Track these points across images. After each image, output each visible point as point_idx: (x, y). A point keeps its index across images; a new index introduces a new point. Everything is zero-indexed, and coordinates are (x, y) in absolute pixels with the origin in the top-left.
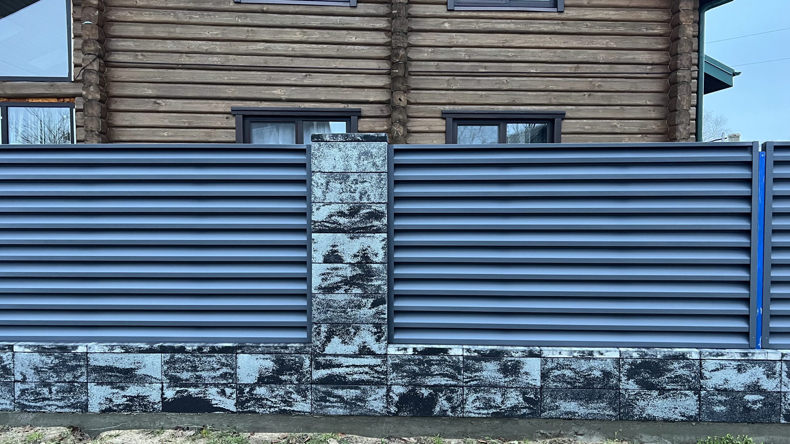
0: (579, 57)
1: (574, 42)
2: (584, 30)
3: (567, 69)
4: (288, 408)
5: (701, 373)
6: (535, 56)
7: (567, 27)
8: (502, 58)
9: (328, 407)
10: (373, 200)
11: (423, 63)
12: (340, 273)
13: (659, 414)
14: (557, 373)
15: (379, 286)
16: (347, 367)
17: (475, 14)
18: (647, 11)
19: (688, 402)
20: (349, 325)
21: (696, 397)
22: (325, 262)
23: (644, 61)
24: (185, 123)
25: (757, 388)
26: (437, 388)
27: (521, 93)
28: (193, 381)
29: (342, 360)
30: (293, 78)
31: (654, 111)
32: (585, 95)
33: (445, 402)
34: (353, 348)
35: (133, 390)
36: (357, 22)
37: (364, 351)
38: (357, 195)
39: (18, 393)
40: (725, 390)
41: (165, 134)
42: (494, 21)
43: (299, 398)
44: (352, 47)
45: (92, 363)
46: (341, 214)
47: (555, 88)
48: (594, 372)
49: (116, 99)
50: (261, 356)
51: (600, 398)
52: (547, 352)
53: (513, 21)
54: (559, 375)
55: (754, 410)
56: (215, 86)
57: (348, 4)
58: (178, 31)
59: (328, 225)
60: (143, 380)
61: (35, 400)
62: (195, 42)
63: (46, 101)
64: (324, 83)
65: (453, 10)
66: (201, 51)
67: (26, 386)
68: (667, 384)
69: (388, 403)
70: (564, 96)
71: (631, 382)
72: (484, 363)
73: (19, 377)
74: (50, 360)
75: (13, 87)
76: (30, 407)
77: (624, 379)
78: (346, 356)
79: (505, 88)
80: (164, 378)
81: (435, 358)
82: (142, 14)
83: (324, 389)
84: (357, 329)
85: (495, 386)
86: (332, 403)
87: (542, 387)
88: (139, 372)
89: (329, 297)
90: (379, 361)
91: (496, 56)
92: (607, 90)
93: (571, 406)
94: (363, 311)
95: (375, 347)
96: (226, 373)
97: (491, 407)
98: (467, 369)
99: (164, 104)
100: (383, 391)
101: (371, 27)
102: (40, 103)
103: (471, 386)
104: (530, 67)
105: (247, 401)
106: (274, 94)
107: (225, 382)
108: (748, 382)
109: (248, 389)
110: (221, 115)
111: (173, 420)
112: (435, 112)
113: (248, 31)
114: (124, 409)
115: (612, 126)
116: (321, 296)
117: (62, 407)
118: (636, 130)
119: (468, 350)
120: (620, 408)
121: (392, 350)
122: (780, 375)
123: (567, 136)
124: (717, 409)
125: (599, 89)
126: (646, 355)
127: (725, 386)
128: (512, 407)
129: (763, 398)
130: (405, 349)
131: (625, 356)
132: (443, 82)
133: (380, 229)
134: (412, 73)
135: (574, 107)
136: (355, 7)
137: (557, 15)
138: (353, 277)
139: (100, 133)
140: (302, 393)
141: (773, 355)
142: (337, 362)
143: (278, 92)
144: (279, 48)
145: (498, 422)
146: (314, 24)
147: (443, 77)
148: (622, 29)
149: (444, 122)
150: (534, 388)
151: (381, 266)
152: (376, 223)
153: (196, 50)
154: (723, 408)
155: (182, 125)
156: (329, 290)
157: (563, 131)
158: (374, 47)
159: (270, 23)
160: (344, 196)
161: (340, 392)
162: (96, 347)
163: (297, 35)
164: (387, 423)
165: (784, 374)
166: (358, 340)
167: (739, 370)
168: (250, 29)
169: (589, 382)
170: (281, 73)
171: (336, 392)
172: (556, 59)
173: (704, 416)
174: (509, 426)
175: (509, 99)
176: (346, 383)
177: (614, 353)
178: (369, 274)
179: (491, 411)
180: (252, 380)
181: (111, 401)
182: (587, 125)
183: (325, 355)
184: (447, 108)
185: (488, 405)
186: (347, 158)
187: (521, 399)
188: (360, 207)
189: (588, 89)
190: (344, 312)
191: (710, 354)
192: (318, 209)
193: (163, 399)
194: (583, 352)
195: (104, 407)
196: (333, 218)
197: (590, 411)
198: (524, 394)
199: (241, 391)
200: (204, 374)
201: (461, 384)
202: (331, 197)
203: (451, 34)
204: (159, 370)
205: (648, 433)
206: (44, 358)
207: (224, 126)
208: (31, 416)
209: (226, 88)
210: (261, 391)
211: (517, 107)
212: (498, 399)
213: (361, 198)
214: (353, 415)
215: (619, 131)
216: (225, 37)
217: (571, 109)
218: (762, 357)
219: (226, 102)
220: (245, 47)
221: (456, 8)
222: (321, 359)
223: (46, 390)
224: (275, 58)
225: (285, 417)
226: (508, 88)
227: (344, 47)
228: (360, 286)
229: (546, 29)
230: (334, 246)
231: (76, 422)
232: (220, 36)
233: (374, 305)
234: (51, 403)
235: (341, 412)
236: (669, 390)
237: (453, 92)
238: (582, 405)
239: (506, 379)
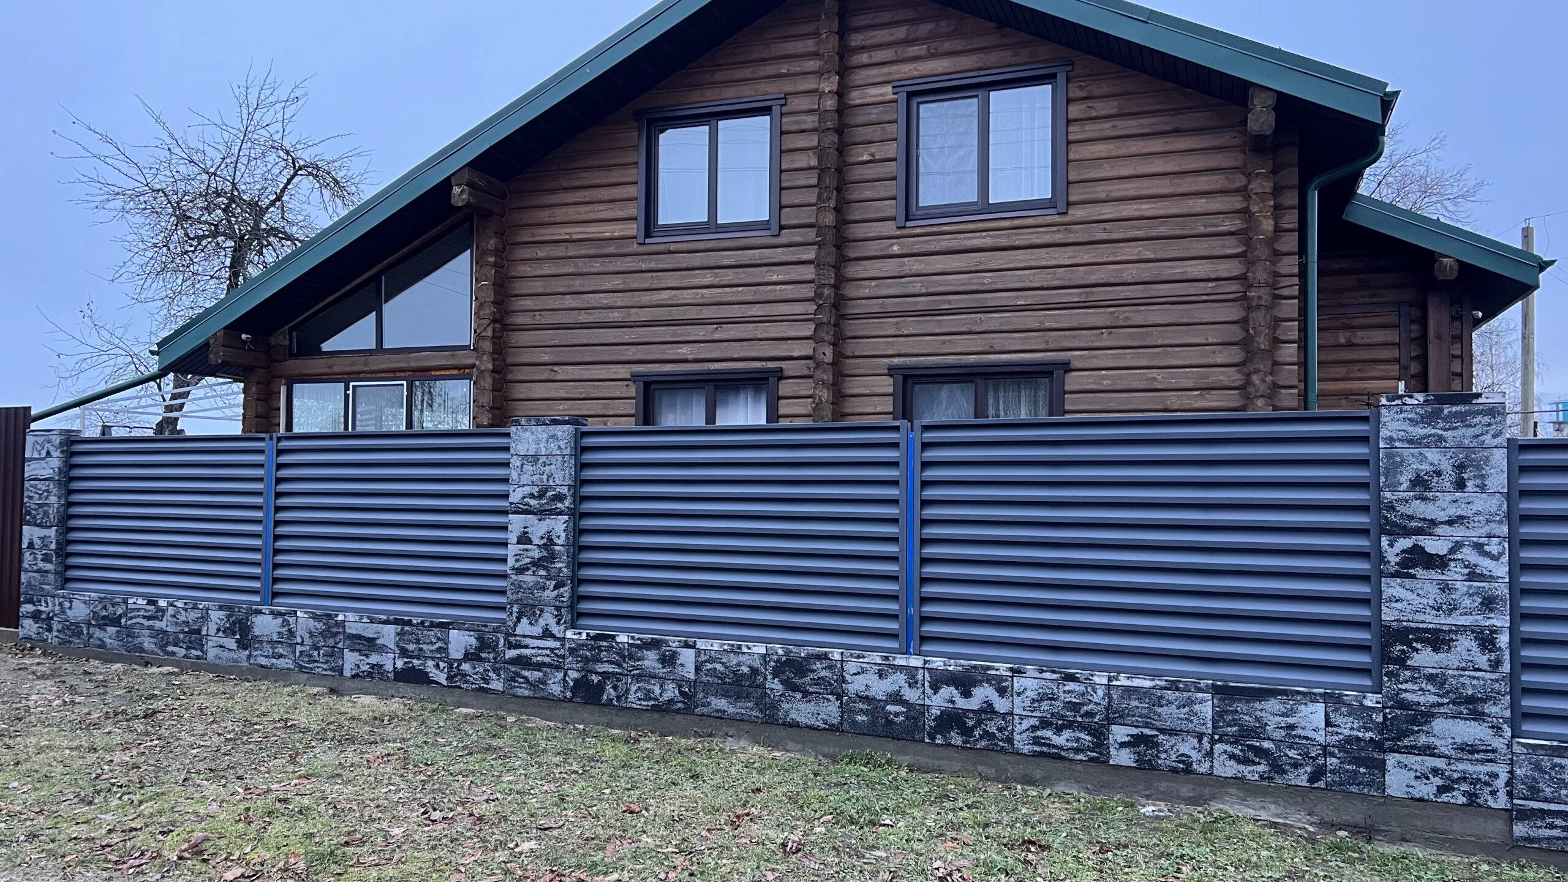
0: (1093, 277)
1: (1085, 255)
2: (1101, 236)
3: (1074, 295)
4: (485, 686)
5: (843, 676)
6: (1024, 282)
7: (1072, 235)
8: (974, 288)
9: (517, 687)
10: (558, 482)
11: (864, 302)
12: (530, 554)
13: (802, 720)
14: (709, 666)
15: (560, 568)
16: (533, 648)
17: (935, 229)
18: (1206, 198)
19: (830, 709)
20: (535, 607)
21: (838, 703)
22: (518, 543)
23: (1202, 276)
24: (581, 393)
25: (898, 697)
26: (605, 675)
27: (1002, 335)
28: (416, 653)
29: (528, 641)
30: (700, 333)
31: (1221, 352)
32: (1102, 333)
33: (611, 690)
34: (537, 630)
35: (374, 659)
36: (779, 254)
37: (547, 634)
38: (545, 477)
39: (298, 654)
40: (867, 697)
41: (561, 407)
42: (962, 236)
43: (494, 676)
44: (773, 287)
45: (348, 631)
46: (532, 496)
47: (1054, 325)
48: (743, 668)
49: (513, 368)
50: (467, 632)
51: (747, 697)
52: (701, 644)
53: (991, 233)
54: (711, 669)
55: (896, 724)
56: (614, 347)
57: (768, 233)
58: (578, 284)
59: (521, 506)
60: (382, 649)
61: (309, 662)
62: (596, 295)
63: (447, 373)
64: (739, 336)
65: (904, 227)
66: (601, 305)
67: (303, 649)
68: (810, 685)
69: (564, 687)
70: (1069, 337)
71: (776, 681)
72: (645, 652)
73: (299, 640)
74: (320, 626)
75: (418, 360)
76: (305, 668)
77: (769, 677)
78: (532, 637)
79: (978, 329)
80: (396, 649)
81: (605, 644)
82: (541, 268)
83: (513, 669)
84: (542, 611)
85: (654, 677)
86: (520, 683)
87: (695, 682)
88: (379, 642)
89: (521, 578)
90: (557, 644)
91: (965, 284)
92: (1139, 323)
93: (721, 703)
94: (548, 593)
95: (555, 630)
96: (440, 647)
97: (651, 699)
98: (631, 657)
99: (560, 371)
100: (560, 675)
101: (796, 260)
102: (442, 375)
103: (634, 675)
104: (1015, 298)
105: (455, 676)
106: (679, 353)
107: (439, 656)
108: (890, 690)
109: (456, 665)
110: (620, 383)
111: (401, 690)
112: (878, 367)
113: (652, 277)
114: (367, 675)
115: (1148, 379)
116: (514, 577)
117: (325, 670)
118: (1190, 384)
119: (633, 638)
120: (766, 710)
121: (569, 634)
122: (923, 685)
123: (1075, 396)
124: (859, 718)
125: (1126, 324)
126: (791, 652)
127: (867, 693)
128: (669, 701)
129: (905, 710)
130: (580, 634)
131: (771, 652)
132: (889, 326)
133: (563, 511)
134: (848, 317)
135: (1086, 352)
136: (779, 235)
137: (1057, 219)
138: (540, 559)
139: (491, 408)
140: (496, 671)
141: (915, 662)
142: (525, 643)
143: (684, 351)
144: (687, 296)
145: (658, 716)
146: (727, 262)
147: (890, 320)
148: (1162, 230)
149: (891, 380)
150: (688, 681)
151: (562, 549)
152: (559, 505)
153: (596, 305)
154: (865, 718)
155: (579, 396)
156: (520, 571)
157: (1066, 388)
158: (800, 285)
159: (677, 266)
160: (536, 477)
161: (526, 673)
162: (351, 617)
163: (708, 278)
164: (564, 708)
165: (927, 684)
166: (542, 622)
167: (880, 676)
168: (654, 274)
169: (738, 678)
170: (688, 327)
171: (523, 672)
172: (1055, 283)
173: (846, 726)
174: (667, 721)
175: (984, 346)
176: (531, 664)
177: (760, 649)
178: (552, 557)
179: (651, 703)
180: (459, 655)
181: (359, 667)
182: (1107, 379)
183: (516, 635)
184: (896, 360)
185: (648, 697)
186: (538, 441)
187: (677, 692)
188: (547, 489)
189: (1108, 324)
190: (532, 593)
191: (851, 655)
192: (514, 491)
193: (395, 668)
194: (733, 645)
195: (354, 672)
196: (525, 500)
197: (739, 711)
198: (680, 686)
199: (451, 666)
200: (424, 647)
201: (626, 672)
202: (525, 479)
203: (902, 259)
204: (393, 642)
205: (793, 740)
206: (316, 623)
207: (624, 395)
208: (306, 676)
209: (627, 349)
210: (466, 667)
211: (997, 356)
212: (657, 690)
213: (548, 480)
214: (536, 698)
215: (1160, 387)
216: (627, 287)
217: (1081, 356)
218: (902, 662)
219: (626, 366)
220: (648, 298)
221: (908, 224)
222: (512, 639)
223: (316, 653)
224: (681, 308)
225: (484, 695)
226: (983, 328)
227: (763, 288)
228: (545, 568)
229: (1039, 241)
230: (525, 528)
231: (334, 686)
232: (621, 287)
233: (556, 587)
234: (319, 665)
235: (526, 693)
236: (812, 693)
237: (904, 339)
238: (731, 703)
239: (665, 670)
